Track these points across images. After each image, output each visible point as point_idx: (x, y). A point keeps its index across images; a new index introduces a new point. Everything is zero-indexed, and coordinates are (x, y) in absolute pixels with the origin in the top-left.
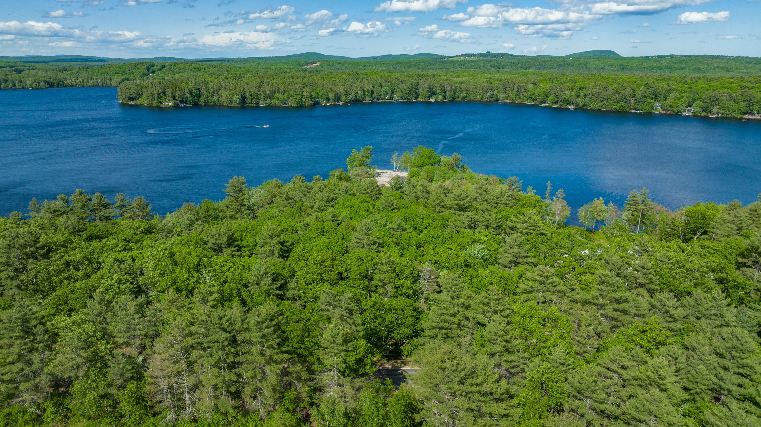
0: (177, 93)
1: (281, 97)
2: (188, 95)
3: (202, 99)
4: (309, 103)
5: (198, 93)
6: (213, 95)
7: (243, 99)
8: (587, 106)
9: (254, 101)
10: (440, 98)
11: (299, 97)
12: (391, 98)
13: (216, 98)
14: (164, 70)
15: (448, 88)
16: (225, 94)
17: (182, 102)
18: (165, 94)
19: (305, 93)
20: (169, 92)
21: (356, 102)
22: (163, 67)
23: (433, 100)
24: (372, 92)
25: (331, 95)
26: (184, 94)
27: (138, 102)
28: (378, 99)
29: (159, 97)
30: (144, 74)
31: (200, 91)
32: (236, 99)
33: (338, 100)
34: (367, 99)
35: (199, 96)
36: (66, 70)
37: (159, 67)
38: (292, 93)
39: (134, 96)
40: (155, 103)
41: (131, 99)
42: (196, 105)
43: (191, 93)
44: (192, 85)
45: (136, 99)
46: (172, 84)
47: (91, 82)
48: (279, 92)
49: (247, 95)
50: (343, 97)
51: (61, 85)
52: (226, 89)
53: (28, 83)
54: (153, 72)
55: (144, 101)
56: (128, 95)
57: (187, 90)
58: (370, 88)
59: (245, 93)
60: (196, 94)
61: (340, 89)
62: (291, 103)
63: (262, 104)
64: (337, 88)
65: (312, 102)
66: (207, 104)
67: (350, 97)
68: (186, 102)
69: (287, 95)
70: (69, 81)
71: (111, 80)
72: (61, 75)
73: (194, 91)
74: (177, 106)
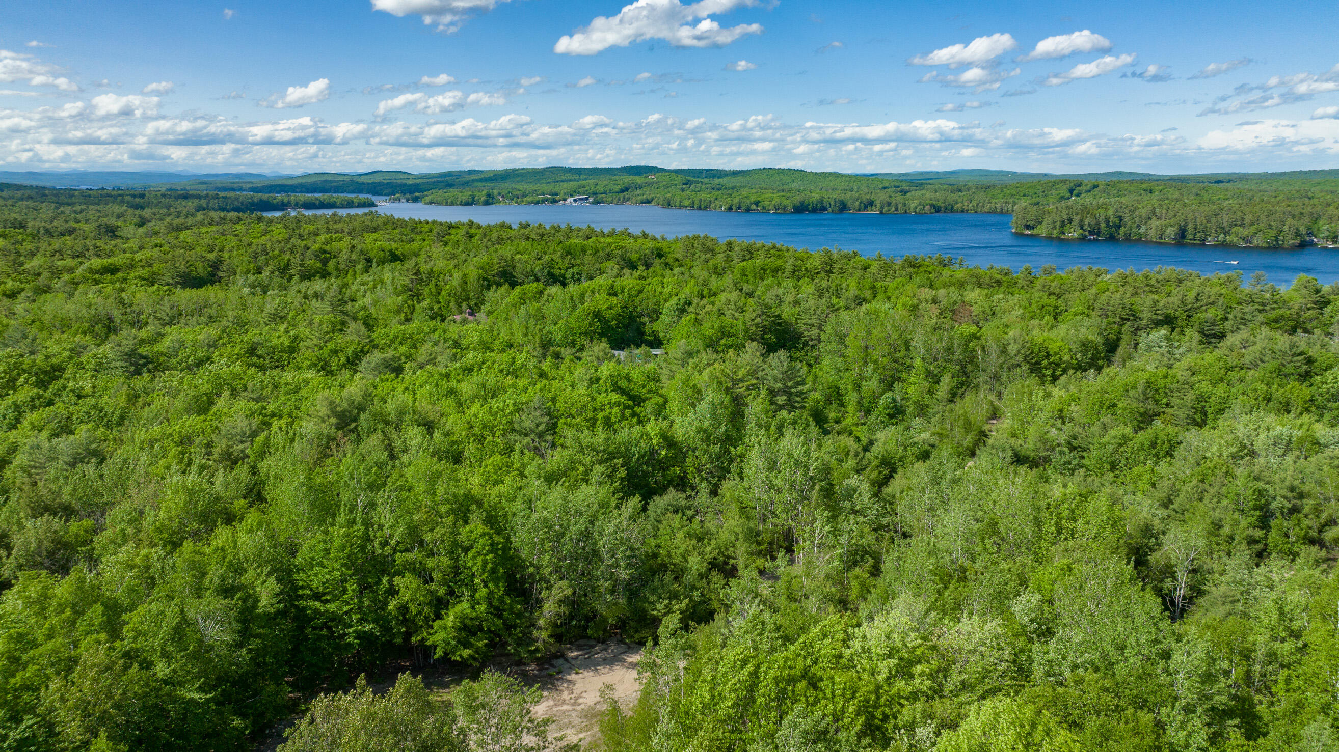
0: (1088, 221)
1: (1246, 232)
2: (1103, 225)
3: (1122, 230)
4: (1291, 241)
5: (1117, 222)
6: (1139, 227)
7: (1182, 233)
9: (1197, 236)
11: (1273, 233)
13: (1142, 230)
16: (1156, 225)
17: (1091, 233)
18: (1070, 221)
19: (1285, 227)
20: (1076, 220)
26: (1098, 223)
27: (1035, 231)
29: (1063, 224)
31: (1121, 220)
32: (1171, 232)
35: (1119, 227)
36: (960, 191)
37: (1089, 187)
38: (1262, 226)
39: (1031, 223)
40: (1055, 233)
41: (1028, 227)
42: (1112, 239)
43: (1108, 222)
44: (1111, 213)
45: (1033, 228)
46: (1085, 210)
47: (987, 207)
48: (1241, 225)
49: (1190, 229)
51: (950, 209)
53: (912, 206)
55: (1042, 230)
56: (1024, 222)
57: (1102, 217)
59: (1186, 225)
60: (1114, 224)
62: (1258, 241)
63: (1210, 241)
65: (1297, 242)
66: (1128, 239)
68: (1098, 234)
69: (1253, 229)
70: (959, 205)
71: (1014, 204)
72: (952, 197)
73: (1112, 220)
74: (1083, 239)
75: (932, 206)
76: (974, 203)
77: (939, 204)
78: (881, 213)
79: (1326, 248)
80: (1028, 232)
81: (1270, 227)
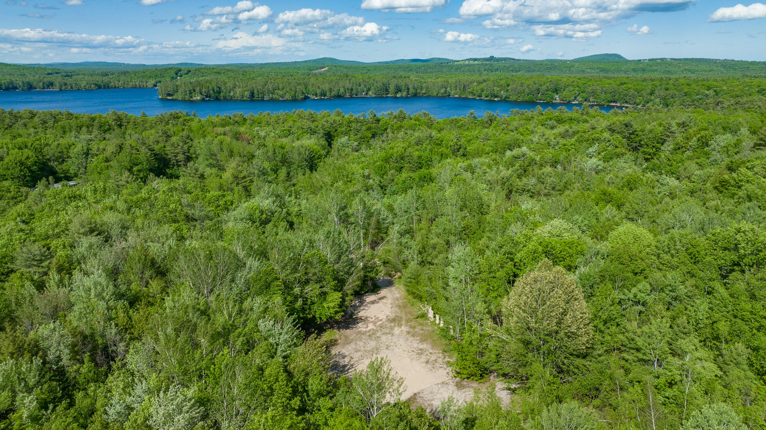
0: (203, 90)
1: (281, 93)
2: (211, 92)
3: (222, 94)
4: (301, 97)
6: (230, 92)
7: (252, 94)
8: (509, 98)
9: (260, 95)
10: (404, 94)
11: (293, 93)
12: (367, 94)
13: (231, 94)
14: (190, 74)
15: (411, 87)
16: (238, 91)
17: (207, 96)
18: (194, 91)
19: (298, 90)
20: (198, 89)
21: (339, 96)
22: (189, 71)
23: (398, 95)
24: (352, 90)
25: (319, 92)
26: (209, 91)
27: (174, 97)
28: (356, 95)
29: (191, 93)
30: (173, 78)
31: (220, 89)
32: (247, 94)
33: (325, 95)
34: (348, 95)
35: (220, 93)
37: (185, 72)
38: (288, 90)
39: (171, 93)
40: (187, 98)
41: (169, 95)
42: (217, 99)
43: (214, 90)
44: (214, 84)
45: (172, 95)
46: (199, 83)
47: (131, 84)
48: (279, 89)
49: (255, 91)
50: (328, 94)
51: (107, 86)
52: (239, 87)
53: (82, 85)
54: (181, 76)
55: (179, 96)
56: (167, 92)
57: (210, 88)
58: (350, 87)
59: (253, 90)
60: (217, 91)
61: (326, 87)
62: (288, 97)
63: (266, 98)
64: (323, 86)
65: (304, 96)
66: (225, 99)
67: (333, 93)
68: (210, 97)
69: (284, 91)
70: (113, 84)
71: (147, 82)
72: (106, 79)
73: (216, 89)
74: (203, 100)
75: (95, 84)
76: (121, 82)
77: (99, 83)
78: (61, 90)
79: (314, 99)
80: (169, 98)
81: (291, 90)
